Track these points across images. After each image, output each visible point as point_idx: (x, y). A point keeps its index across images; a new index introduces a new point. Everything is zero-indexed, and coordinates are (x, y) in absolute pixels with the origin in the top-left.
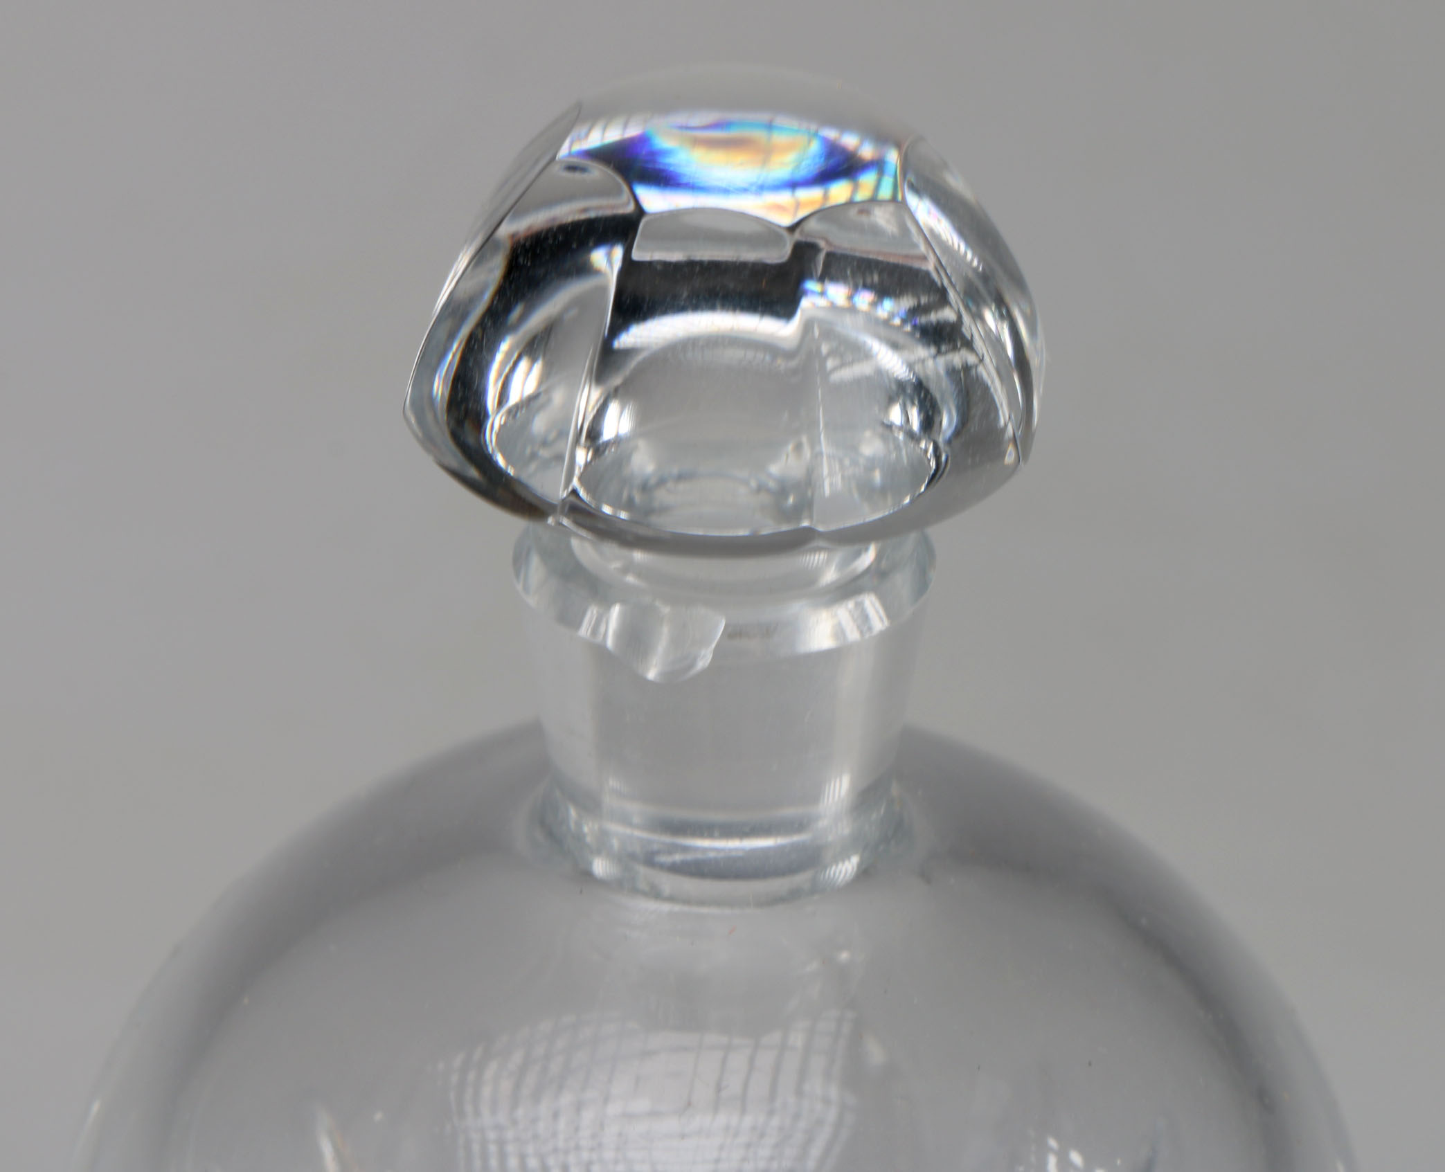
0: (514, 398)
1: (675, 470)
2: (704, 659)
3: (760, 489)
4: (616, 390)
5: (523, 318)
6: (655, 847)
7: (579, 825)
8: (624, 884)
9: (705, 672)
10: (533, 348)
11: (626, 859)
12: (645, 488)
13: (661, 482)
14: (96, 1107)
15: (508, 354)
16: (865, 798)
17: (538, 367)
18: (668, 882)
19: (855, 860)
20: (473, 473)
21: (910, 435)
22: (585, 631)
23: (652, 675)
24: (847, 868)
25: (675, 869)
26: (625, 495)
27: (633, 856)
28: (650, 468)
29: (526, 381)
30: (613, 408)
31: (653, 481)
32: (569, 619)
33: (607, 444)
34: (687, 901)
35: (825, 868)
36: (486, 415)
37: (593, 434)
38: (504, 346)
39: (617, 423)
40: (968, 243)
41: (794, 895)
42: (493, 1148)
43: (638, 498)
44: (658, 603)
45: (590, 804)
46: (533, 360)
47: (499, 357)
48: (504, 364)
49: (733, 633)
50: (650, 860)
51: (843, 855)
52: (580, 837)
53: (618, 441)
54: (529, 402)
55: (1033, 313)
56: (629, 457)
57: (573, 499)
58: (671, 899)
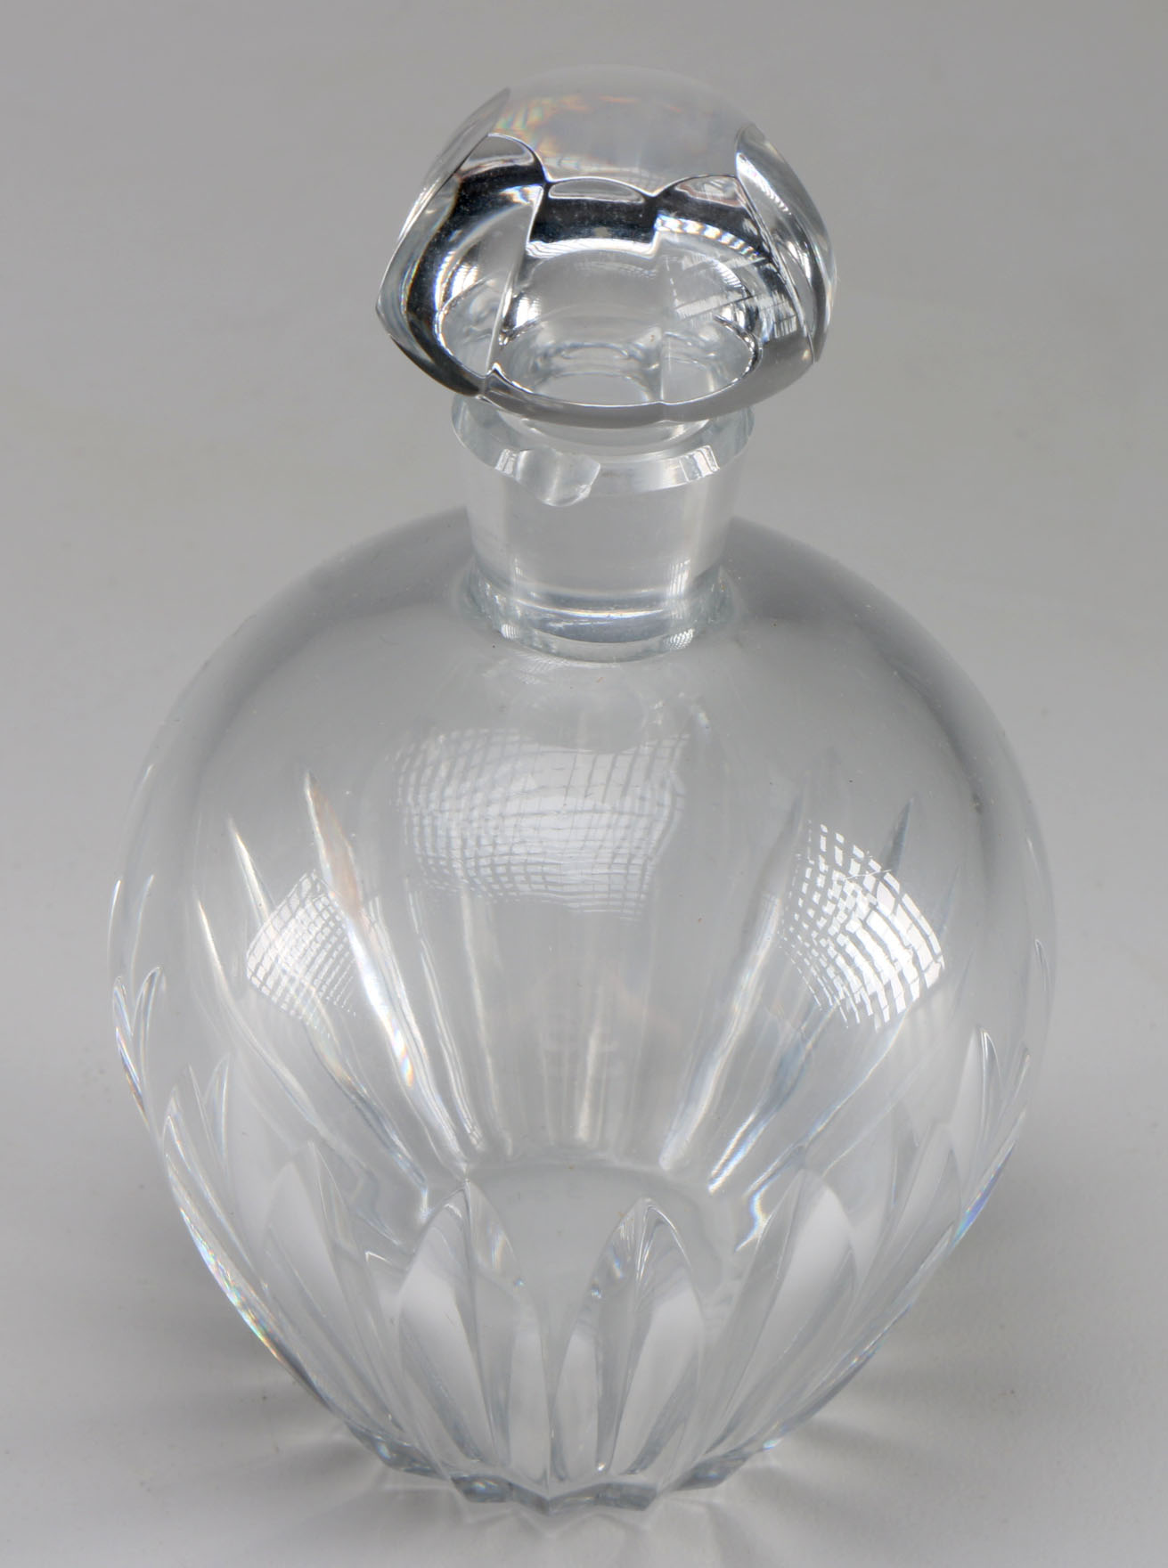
0: (456, 291)
1: (568, 343)
2: (584, 492)
3: (631, 356)
4: (527, 289)
5: (462, 236)
6: (548, 616)
7: (492, 596)
8: (524, 643)
9: (585, 501)
10: (470, 256)
11: (524, 623)
12: (546, 356)
13: (558, 351)
14: (149, 769)
15: (453, 263)
16: (701, 582)
17: (474, 271)
18: (557, 643)
19: (691, 631)
20: (424, 355)
21: (738, 330)
22: (499, 467)
23: (549, 501)
24: (686, 636)
25: (560, 633)
26: (531, 363)
27: (531, 622)
28: (550, 343)
29: (466, 278)
30: (524, 303)
31: (552, 351)
32: (490, 458)
33: (521, 329)
34: (570, 657)
35: (668, 636)
36: (434, 312)
37: (508, 321)
38: (448, 259)
39: (527, 312)
40: (781, 197)
41: (647, 653)
42: (428, 830)
43: (540, 364)
44: (553, 450)
45: (502, 583)
46: (471, 265)
47: (444, 266)
48: (449, 268)
49: (605, 474)
50: (543, 625)
51: (682, 627)
52: (492, 604)
53: (528, 325)
54: (469, 293)
55: (830, 252)
56: (534, 337)
57: (494, 374)
58: (558, 655)
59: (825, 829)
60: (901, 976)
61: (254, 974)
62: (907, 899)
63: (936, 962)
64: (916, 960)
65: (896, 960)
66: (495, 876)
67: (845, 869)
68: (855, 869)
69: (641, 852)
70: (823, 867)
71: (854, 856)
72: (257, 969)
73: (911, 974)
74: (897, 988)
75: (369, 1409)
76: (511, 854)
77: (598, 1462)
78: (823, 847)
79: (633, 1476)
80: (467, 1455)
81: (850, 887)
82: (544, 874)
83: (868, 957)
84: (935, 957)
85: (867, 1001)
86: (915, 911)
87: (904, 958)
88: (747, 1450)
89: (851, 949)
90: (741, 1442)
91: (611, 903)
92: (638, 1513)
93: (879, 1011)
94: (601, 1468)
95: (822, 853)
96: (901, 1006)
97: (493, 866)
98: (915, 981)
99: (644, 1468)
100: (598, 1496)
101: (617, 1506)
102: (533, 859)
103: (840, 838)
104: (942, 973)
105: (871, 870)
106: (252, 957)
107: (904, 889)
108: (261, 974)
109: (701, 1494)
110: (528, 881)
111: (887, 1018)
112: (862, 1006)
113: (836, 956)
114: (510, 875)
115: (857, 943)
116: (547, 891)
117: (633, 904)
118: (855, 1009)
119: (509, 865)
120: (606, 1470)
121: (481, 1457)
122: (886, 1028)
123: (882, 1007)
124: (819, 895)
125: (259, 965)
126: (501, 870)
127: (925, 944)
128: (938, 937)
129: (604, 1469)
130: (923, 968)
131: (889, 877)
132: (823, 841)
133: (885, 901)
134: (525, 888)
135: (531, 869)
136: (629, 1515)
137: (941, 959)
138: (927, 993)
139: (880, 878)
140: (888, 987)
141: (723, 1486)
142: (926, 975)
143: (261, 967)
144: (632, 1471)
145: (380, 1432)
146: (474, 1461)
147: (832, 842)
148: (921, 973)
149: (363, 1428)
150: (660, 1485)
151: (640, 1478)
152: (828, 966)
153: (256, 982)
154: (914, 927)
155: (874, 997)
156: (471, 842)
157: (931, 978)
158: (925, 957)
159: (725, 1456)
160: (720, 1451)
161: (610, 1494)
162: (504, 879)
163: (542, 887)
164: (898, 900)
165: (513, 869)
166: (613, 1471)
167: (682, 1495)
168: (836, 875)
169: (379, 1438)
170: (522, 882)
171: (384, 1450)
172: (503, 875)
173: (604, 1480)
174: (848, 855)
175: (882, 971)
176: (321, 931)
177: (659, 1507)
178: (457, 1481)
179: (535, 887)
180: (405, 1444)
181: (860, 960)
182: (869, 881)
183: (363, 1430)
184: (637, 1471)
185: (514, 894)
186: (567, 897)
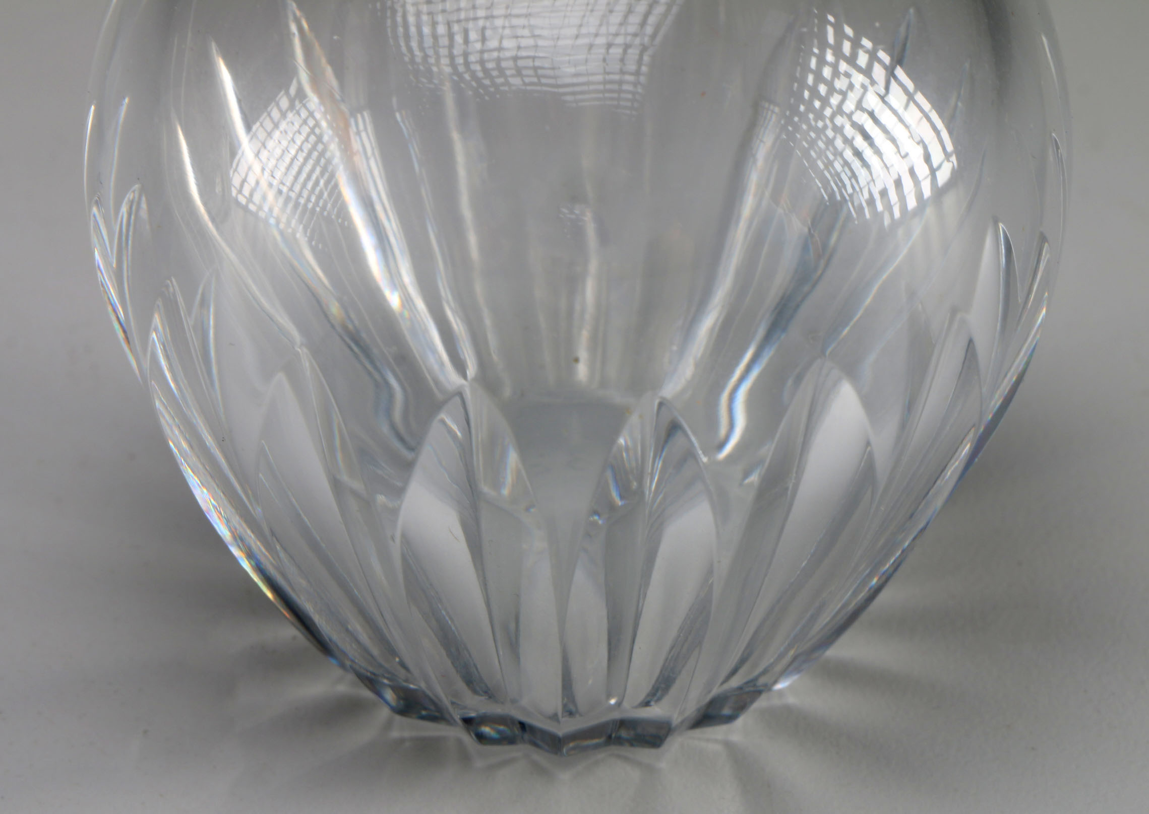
59: (831, 18)
60: (912, 172)
61: (240, 191)
62: (920, 97)
63: (948, 161)
64: (927, 158)
65: (907, 155)
66: (486, 71)
67: (852, 60)
68: (863, 59)
69: (637, 41)
70: (830, 57)
71: (862, 47)
72: (242, 185)
73: (922, 171)
74: (908, 184)
75: (375, 652)
76: (500, 49)
77: (609, 696)
78: (831, 39)
79: (648, 709)
80: (475, 692)
81: (858, 79)
82: (535, 69)
83: (878, 152)
84: (947, 156)
85: (877, 196)
86: (926, 106)
87: (917, 154)
88: (762, 681)
89: (859, 142)
90: (756, 673)
91: (607, 95)
92: (653, 751)
93: (889, 207)
94: (613, 701)
95: (830, 46)
96: (912, 203)
97: (482, 62)
98: (926, 178)
99: (659, 700)
100: (610, 737)
101: (632, 745)
102: (524, 53)
103: (849, 31)
104: (953, 171)
105: (880, 61)
106: (236, 174)
107: (918, 87)
108: (246, 191)
109: (718, 732)
110: (519, 72)
111: (897, 214)
112: (871, 202)
113: (844, 150)
114: (501, 71)
115: (867, 137)
116: (540, 84)
117: (630, 96)
118: (864, 204)
119: (498, 60)
120: (619, 704)
121: (490, 694)
122: (895, 224)
123: (892, 203)
124: (826, 88)
125: (244, 181)
126: (490, 65)
127: (936, 139)
128: (950, 133)
129: (616, 704)
130: (935, 165)
131: (899, 72)
132: (830, 31)
133: (896, 97)
134: (516, 81)
135: (521, 63)
136: (644, 754)
137: (954, 159)
138: (939, 193)
139: (891, 74)
140: (898, 183)
141: (740, 722)
142: (938, 174)
143: (246, 183)
144: (646, 704)
145: (386, 675)
146: (483, 698)
147: (840, 35)
148: (933, 172)
149: (367, 671)
150: (676, 719)
151: (656, 711)
152: (835, 159)
153: (243, 201)
154: (924, 120)
155: (884, 193)
156: (459, 39)
157: (943, 176)
158: (937, 157)
159: (740, 688)
160: (735, 682)
161: (624, 734)
162: (495, 73)
163: (535, 80)
164: (910, 97)
165: (504, 64)
166: (626, 704)
167: (698, 733)
168: (843, 66)
169: (386, 681)
170: (513, 76)
171: (389, 695)
172: (493, 69)
173: (617, 715)
174: (856, 45)
175: (892, 166)
176: (307, 140)
177: (675, 745)
178: (468, 722)
179: (527, 80)
180: (412, 686)
181: (868, 153)
182: (879, 73)
183: (369, 674)
184: (652, 703)
185: (506, 88)
186: (561, 90)
